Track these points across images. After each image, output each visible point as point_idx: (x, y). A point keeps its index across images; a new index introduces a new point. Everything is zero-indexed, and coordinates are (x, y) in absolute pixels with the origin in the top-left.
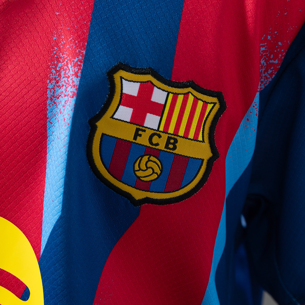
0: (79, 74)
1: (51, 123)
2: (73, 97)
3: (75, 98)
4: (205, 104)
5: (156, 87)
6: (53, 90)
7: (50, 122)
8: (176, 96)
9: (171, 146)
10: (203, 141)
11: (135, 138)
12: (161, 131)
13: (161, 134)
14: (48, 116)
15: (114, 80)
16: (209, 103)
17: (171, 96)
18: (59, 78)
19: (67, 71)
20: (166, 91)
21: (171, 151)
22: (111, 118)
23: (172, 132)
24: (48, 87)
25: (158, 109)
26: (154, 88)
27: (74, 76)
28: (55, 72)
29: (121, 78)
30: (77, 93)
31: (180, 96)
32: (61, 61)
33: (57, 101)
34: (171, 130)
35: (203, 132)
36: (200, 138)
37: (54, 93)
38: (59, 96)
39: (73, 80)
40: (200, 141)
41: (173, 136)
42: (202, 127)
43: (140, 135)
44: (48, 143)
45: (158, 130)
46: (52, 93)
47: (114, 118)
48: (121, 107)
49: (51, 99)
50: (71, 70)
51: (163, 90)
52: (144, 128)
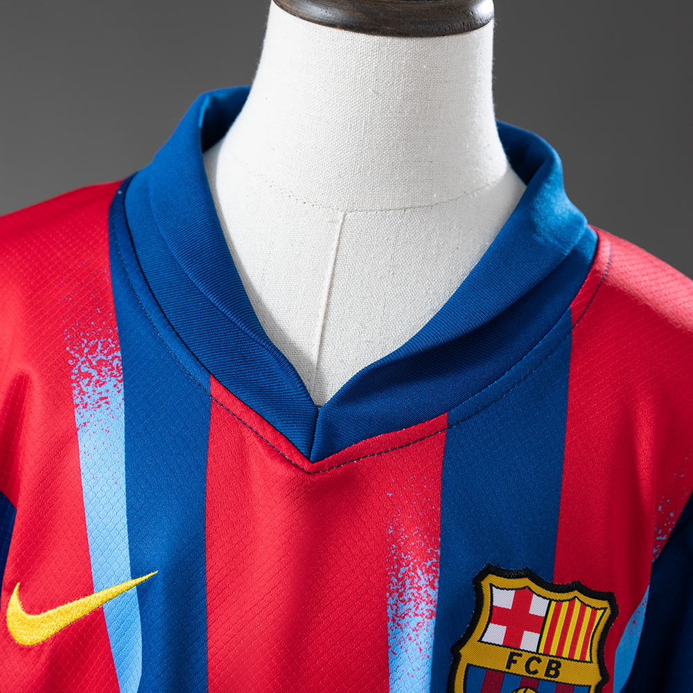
0: (436, 584)
1: (395, 654)
2: (431, 618)
3: (434, 618)
4: (595, 610)
5: (536, 594)
6: (395, 607)
7: (392, 652)
8: (559, 603)
9: (552, 672)
10: (591, 662)
11: (508, 667)
12: (541, 654)
13: (541, 657)
14: (389, 644)
15: (482, 590)
16: (598, 609)
17: (554, 604)
18: (403, 589)
19: (416, 580)
20: (547, 599)
21: (553, 679)
22: (478, 641)
23: (554, 654)
24: (388, 602)
25: (537, 624)
26: (532, 595)
27: (429, 587)
28: (396, 581)
29: (491, 585)
30: (437, 611)
31: (564, 603)
32: (404, 564)
33: (403, 622)
34: (553, 651)
35: (591, 649)
36: (588, 658)
37: (397, 611)
38: (405, 615)
39: (429, 592)
40: (587, 662)
41: (555, 659)
42: (590, 642)
43: (515, 662)
44: (391, 682)
45: (537, 653)
46: (394, 610)
47: (483, 642)
48: (491, 625)
49: (394, 620)
50: (423, 579)
51: (544, 598)
52: (520, 652)
